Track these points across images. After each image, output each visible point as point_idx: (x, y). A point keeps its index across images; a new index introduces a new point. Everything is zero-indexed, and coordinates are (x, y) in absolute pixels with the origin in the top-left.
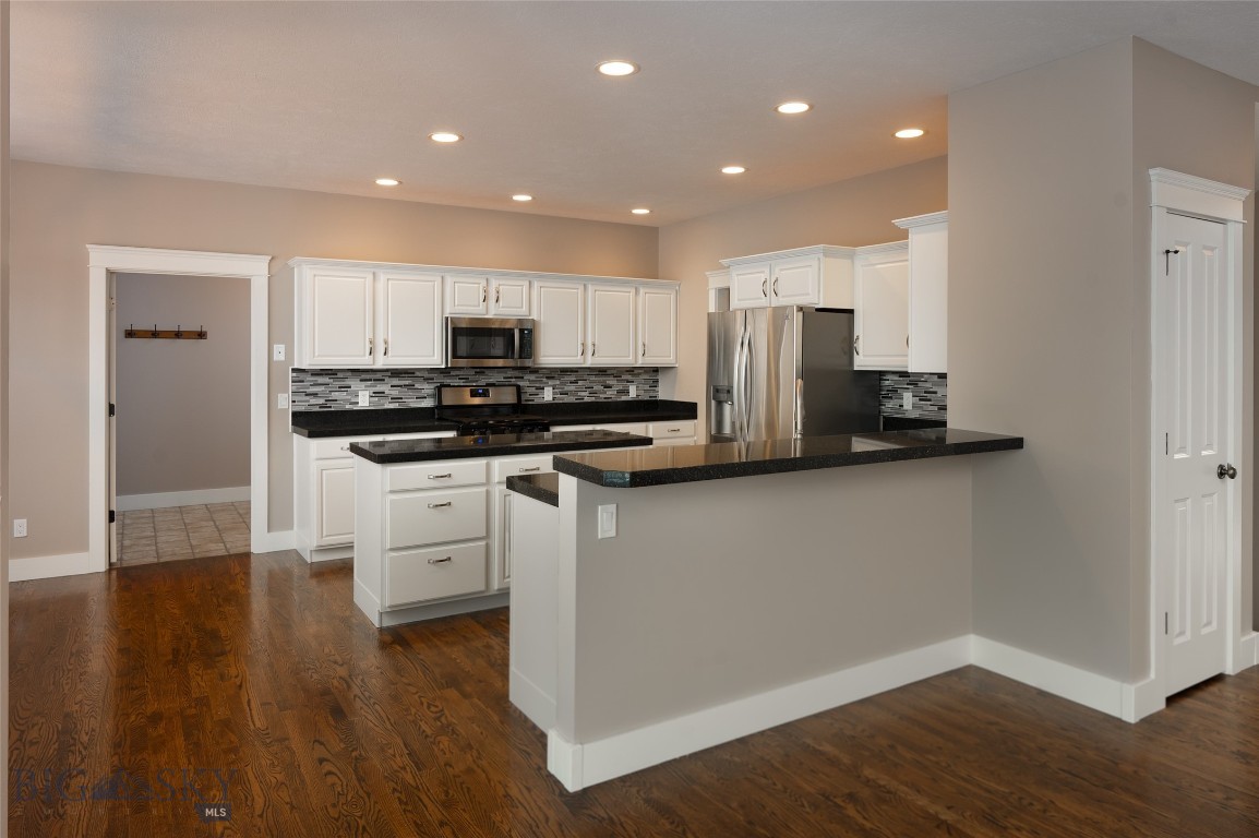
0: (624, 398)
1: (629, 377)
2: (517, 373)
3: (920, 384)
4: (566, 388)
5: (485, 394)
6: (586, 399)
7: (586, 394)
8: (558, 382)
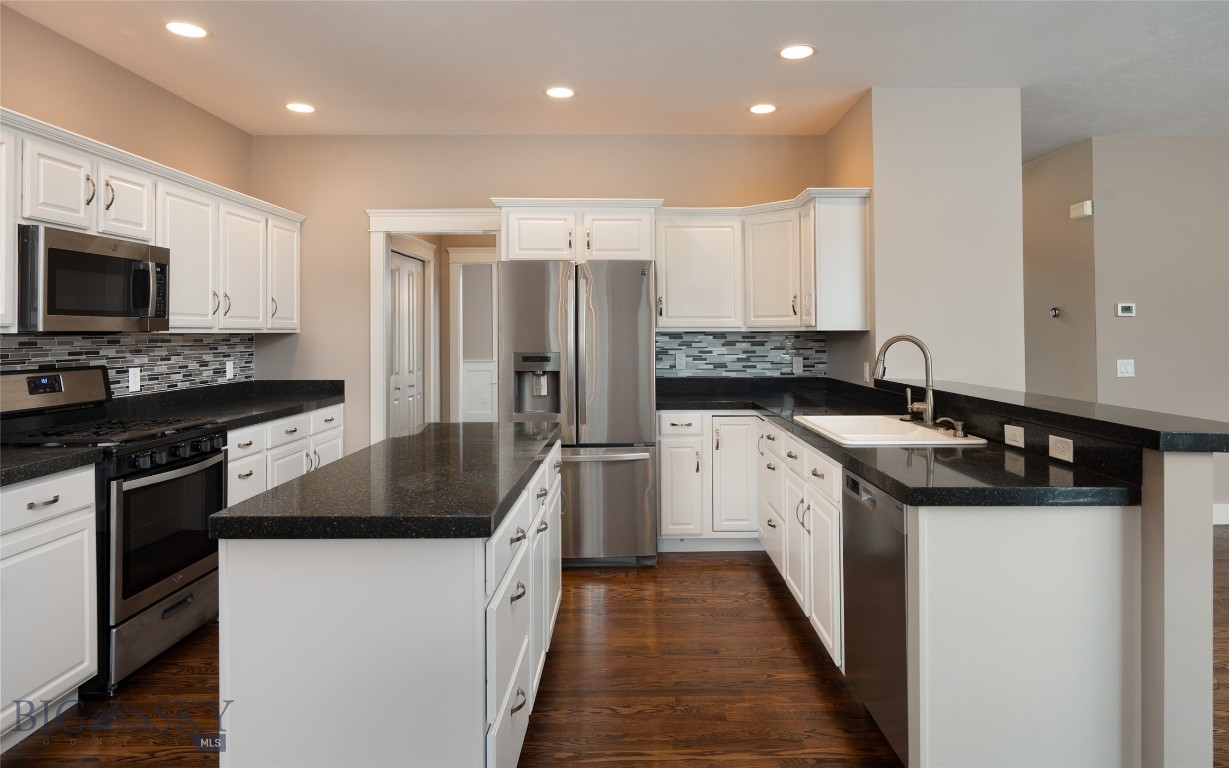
0: (221, 381)
1: (223, 349)
2: (87, 344)
3: (694, 345)
4: (157, 370)
5: (53, 387)
6: (181, 386)
7: (179, 377)
8: (145, 360)
